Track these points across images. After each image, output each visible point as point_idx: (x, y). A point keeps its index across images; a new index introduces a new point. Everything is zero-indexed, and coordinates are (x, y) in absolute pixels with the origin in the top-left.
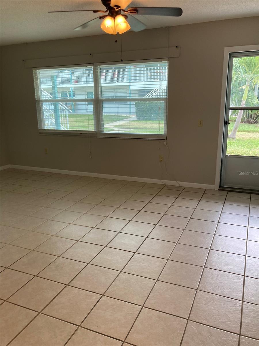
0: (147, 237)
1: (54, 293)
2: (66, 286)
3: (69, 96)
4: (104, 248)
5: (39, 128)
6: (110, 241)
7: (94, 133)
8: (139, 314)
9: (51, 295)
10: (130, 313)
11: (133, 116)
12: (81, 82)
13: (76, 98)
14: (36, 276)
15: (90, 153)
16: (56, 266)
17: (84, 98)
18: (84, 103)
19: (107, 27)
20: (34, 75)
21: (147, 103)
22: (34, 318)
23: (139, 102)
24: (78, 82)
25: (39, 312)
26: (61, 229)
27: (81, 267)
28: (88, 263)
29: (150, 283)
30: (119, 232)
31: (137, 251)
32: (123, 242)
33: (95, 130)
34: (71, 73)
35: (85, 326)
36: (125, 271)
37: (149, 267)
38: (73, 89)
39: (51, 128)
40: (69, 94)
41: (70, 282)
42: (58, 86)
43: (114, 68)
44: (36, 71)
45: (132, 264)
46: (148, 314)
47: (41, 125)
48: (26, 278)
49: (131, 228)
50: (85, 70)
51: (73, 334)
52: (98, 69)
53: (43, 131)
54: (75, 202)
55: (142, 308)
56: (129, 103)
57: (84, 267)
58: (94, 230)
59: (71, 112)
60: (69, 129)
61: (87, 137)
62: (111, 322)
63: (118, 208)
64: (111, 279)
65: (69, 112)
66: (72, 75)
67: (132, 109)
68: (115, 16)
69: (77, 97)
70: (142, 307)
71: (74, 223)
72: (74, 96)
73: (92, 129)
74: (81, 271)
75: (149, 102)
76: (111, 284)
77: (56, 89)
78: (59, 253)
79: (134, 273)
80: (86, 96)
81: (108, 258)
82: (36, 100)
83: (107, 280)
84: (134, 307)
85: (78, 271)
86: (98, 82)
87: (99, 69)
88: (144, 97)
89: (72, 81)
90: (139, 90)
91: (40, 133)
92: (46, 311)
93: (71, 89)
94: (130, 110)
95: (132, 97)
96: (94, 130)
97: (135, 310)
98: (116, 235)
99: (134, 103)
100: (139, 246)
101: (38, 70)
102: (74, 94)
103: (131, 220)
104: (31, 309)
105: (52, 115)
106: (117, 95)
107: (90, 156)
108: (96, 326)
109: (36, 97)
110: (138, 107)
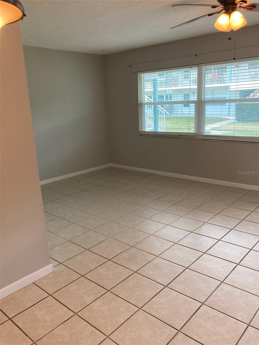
0: (251, 249)
1: (153, 292)
2: (165, 287)
3: (166, 98)
4: (203, 255)
5: (140, 131)
6: (209, 248)
7: (195, 135)
8: (244, 332)
9: (150, 294)
10: (234, 329)
11: (232, 118)
12: (177, 84)
13: (172, 100)
14: (136, 272)
15: (188, 156)
16: (155, 265)
17: (181, 100)
18: (180, 105)
19: (220, 24)
20: (138, 79)
21: (249, 104)
22: (135, 313)
23: (240, 103)
24: (175, 85)
25: (139, 308)
26: (159, 229)
27: (180, 270)
28: (187, 267)
29: (257, 300)
30: (220, 240)
31: (240, 263)
32: (223, 250)
33: (196, 132)
34: (170, 76)
35: (185, 332)
36: (227, 283)
37: (254, 283)
38: (170, 91)
39: (148, 130)
40: (166, 96)
41: (169, 284)
42: (159, 89)
43: (214, 69)
44: (140, 75)
45: (235, 276)
46: (254, 334)
47: (142, 127)
48: (127, 273)
49: (232, 237)
50: (183, 72)
51: (173, 338)
52: (202, 70)
53: (144, 133)
54: (172, 204)
55: (248, 327)
56: (227, 104)
57: (183, 271)
58: (192, 234)
59: (168, 114)
60: (165, 131)
61: (187, 139)
62: (213, 335)
63: (217, 214)
64: (211, 288)
65: (166, 114)
66: (170, 78)
67: (231, 110)
68: (231, 12)
69: (174, 99)
70: (247, 325)
71: (171, 224)
72: (171, 99)
73: (192, 131)
74: (180, 275)
75: (251, 103)
76: (212, 294)
77: (157, 92)
78: (158, 253)
79: (237, 286)
80: (183, 98)
81: (208, 266)
82: (139, 103)
83: (207, 288)
84: (239, 324)
85: (177, 274)
86: (202, 84)
87: (204, 70)
88: (247, 98)
89: (170, 84)
90: (240, 90)
91: (141, 135)
92: (145, 308)
93: (168, 92)
94: (229, 111)
95: (231, 98)
96: (194, 132)
97: (240, 327)
98: (215, 242)
99: (233, 104)
100: (243, 258)
101: (142, 74)
102: (171, 96)
103: (232, 229)
104: (132, 303)
105: (150, 117)
106: (215, 96)
107: (188, 159)
108: (196, 335)
109: (139, 100)
110: (237, 108)
